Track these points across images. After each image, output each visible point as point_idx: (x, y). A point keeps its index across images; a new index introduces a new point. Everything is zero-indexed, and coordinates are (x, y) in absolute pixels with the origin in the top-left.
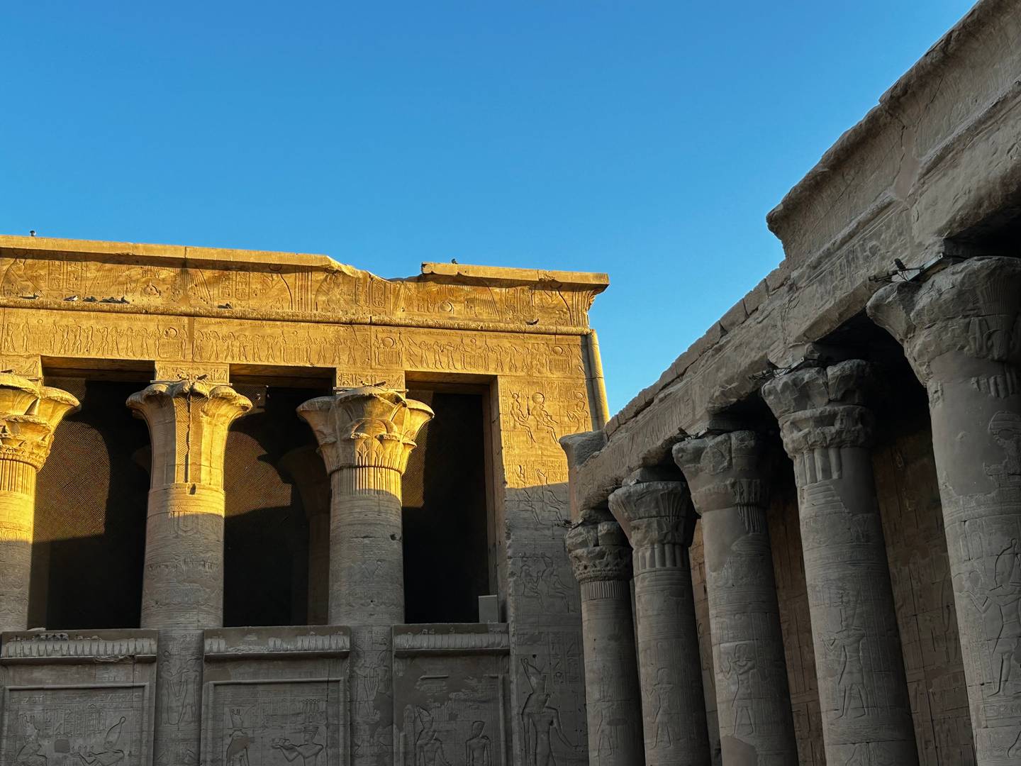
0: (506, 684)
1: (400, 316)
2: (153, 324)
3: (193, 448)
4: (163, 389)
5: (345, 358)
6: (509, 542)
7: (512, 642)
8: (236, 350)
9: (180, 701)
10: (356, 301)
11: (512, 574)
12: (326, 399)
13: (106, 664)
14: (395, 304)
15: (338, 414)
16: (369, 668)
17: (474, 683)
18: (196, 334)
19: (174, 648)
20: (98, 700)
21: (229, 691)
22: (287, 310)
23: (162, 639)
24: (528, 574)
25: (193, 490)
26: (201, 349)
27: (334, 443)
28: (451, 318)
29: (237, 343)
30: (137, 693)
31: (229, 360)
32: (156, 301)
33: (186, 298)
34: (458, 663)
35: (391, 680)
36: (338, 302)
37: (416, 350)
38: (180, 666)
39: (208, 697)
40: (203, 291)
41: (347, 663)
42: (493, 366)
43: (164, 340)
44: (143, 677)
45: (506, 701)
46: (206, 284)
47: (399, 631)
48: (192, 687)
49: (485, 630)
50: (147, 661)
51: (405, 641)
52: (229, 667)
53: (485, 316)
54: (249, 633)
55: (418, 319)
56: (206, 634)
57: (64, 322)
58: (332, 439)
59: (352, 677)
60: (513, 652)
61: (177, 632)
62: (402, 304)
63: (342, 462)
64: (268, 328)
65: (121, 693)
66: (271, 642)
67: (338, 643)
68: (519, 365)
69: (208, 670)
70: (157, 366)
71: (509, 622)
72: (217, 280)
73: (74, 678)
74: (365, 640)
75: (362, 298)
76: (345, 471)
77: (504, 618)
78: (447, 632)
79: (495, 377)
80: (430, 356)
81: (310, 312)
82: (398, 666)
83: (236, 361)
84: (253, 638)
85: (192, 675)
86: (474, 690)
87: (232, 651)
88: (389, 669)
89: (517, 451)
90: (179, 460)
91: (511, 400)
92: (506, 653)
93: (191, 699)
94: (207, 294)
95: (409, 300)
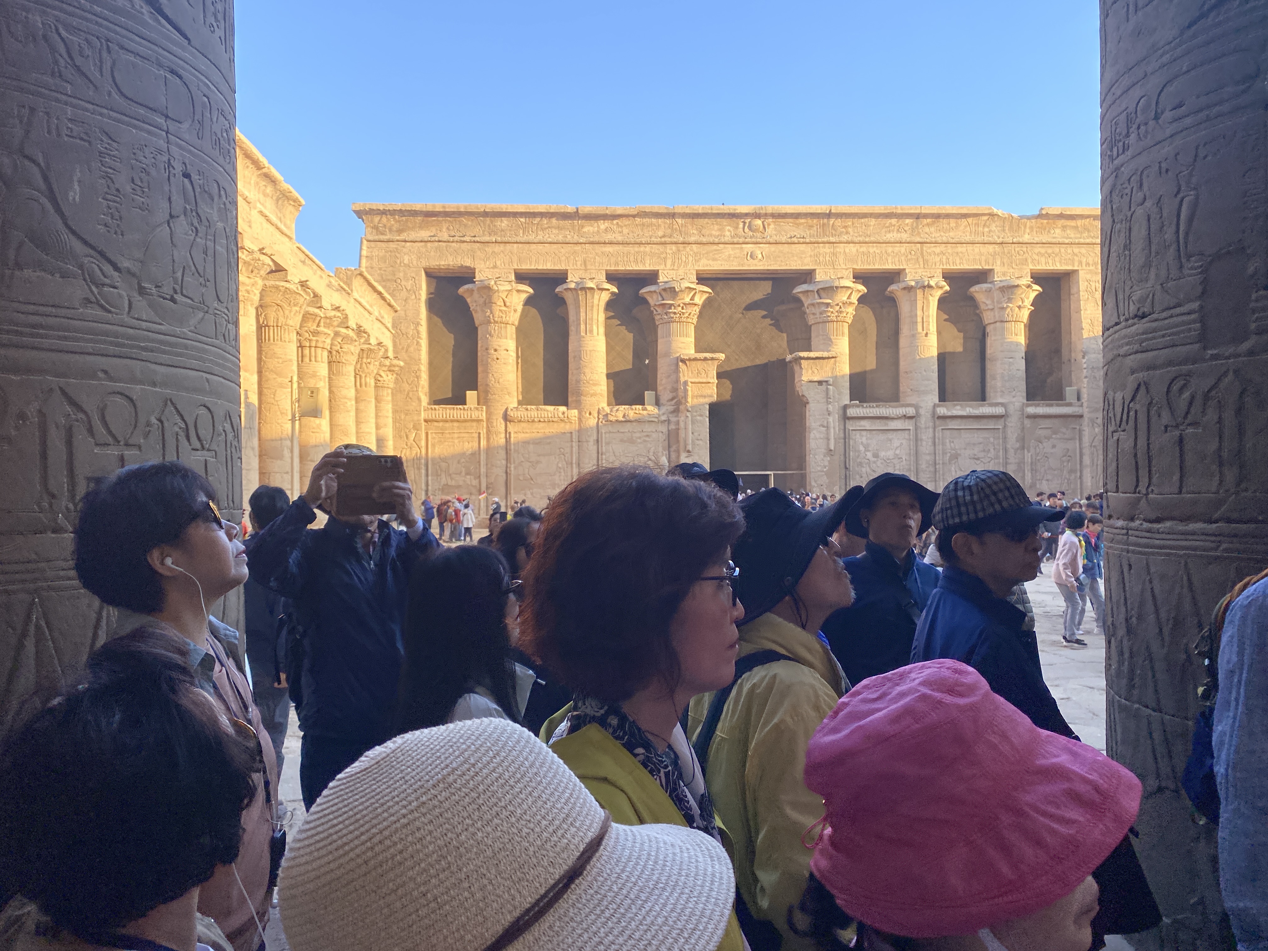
0: (1080, 431)
1: (1026, 238)
2: (903, 249)
3: (926, 313)
4: (913, 283)
5: (999, 263)
6: (1084, 361)
7: (1085, 411)
8: (944, 261)
9: (926, 436)
10: (1004, 230)
11: (1086, 377)
12: (989, 285)
13: (893, 419)
14: (1024, 231)
15: (997, 294)
16: (1013, 422)
17: (1064, 430)
18: (925, 253)
19: (922, 412)
20: (890, 435)
21: (948, 432)
22: (968, 238)
23: (917, 407)
24: (1095, 377)
25: (926, 335)
26: (927, 261)
27: (992, 309)
28: (1054, 238)
29: (944, 257)
30: (907, 432)
31: (941, 267)
32: (905, 236)
33: (919, 234)
34: (1056, 421)
35: (1023, 428)
36: (995, 232)
37: (1035, 257)
38: (925, 420)
39: (939, 434)
40: (927, 229)
41: (1003, 420)
42: (1076, 264)
43: (909, 256)
44: (909, 425)
45: (1080, 440)
46: (928, 225)
47: (1028, 406)
48: (931, 430)
49: (1070, 405)
50: (911, 418)
51: (1031, 410)
52: (948, 421)
53: (1072, 236)
54: (957, 405)
55: (1037, 240)
56: (935, 406)
57: (862, 250)
58: (990, 307)
59: (1005, 426)
60: (1086, 416)
61: (922, 404)
62: (1028, 230)
63: (997, 319)
64: (960, 249)
65: (900, 432)
66: (967, 409)
67: (1000, 410)
68: (1091, 262)
69: (938, 422)
70: (907, 271)
71: (1083, 401)
72: (933, 223)
73: (878, 425)
74: (1011, 409)
75: (1007, 228)
76: (998, 324)
77: (1079, 399)
78: (1051, 405)
79: (1077, 271)
80: (1043, 260)
81: (979, 239)
82: (1027, 422)
83: (945, 267)
84: (958, 407)
85: (931, 424)
86: (1064, 434)
87: (949, 414)
88: (1023, 423)
89: (1089, 312)
90: (919, 319)
91: (1086, 283)
92: (1081, 416)
93: (931, 435)
94: (929, 231)
95: (1031, 228)
